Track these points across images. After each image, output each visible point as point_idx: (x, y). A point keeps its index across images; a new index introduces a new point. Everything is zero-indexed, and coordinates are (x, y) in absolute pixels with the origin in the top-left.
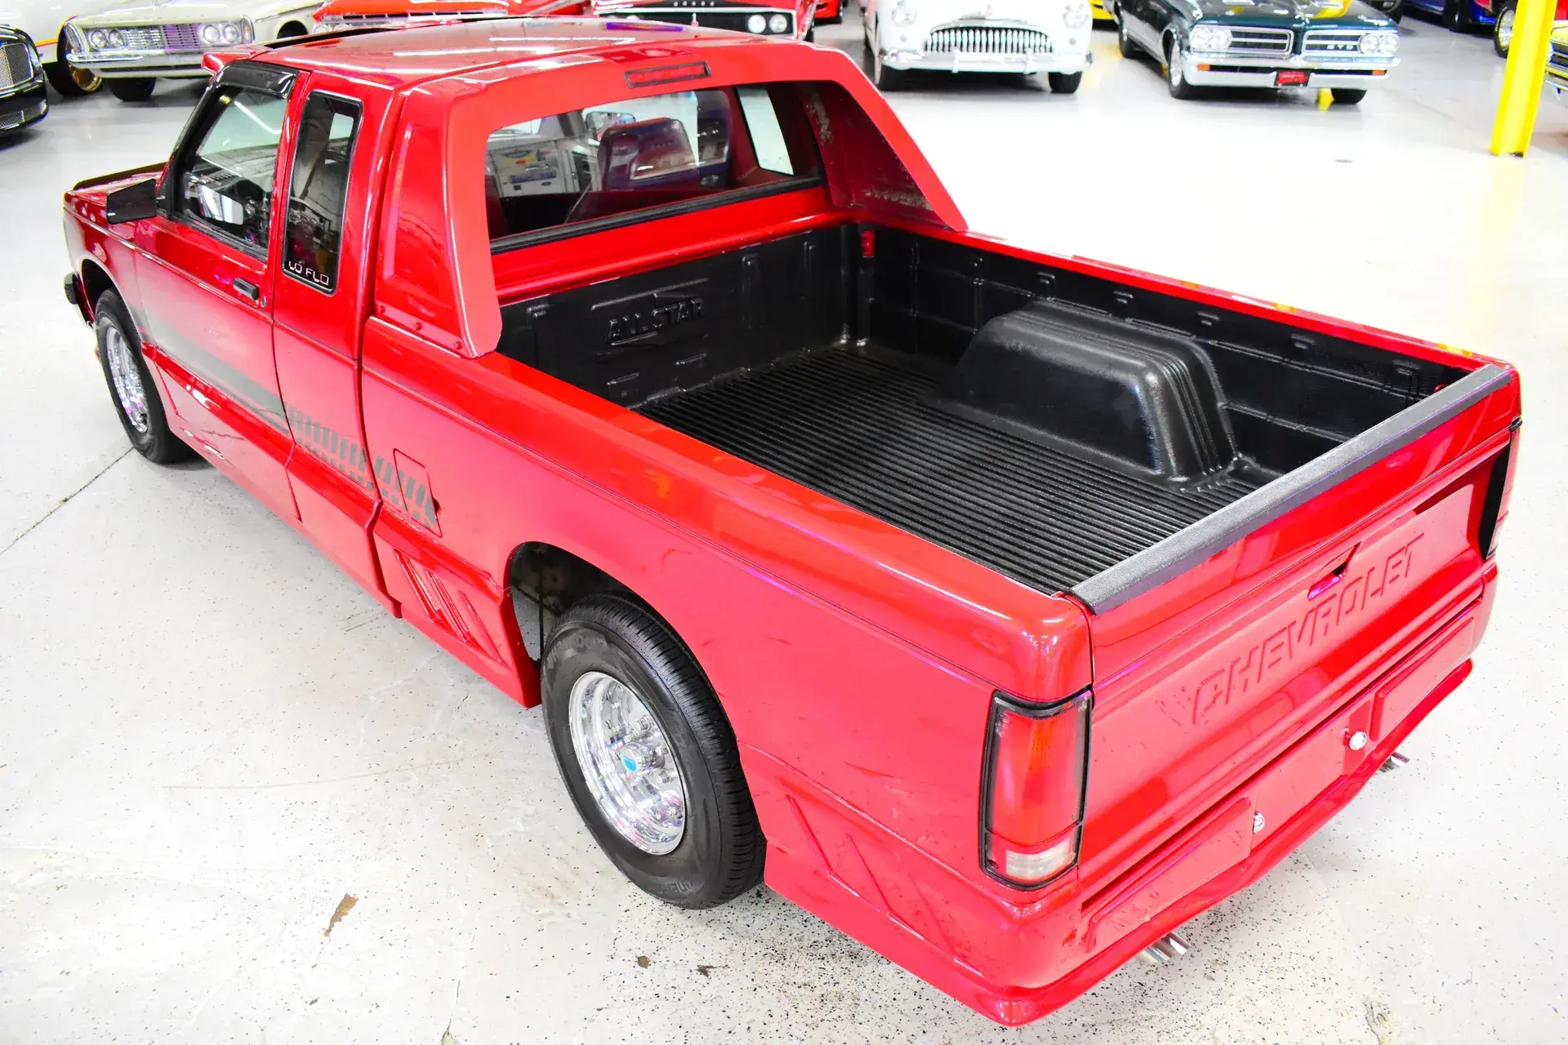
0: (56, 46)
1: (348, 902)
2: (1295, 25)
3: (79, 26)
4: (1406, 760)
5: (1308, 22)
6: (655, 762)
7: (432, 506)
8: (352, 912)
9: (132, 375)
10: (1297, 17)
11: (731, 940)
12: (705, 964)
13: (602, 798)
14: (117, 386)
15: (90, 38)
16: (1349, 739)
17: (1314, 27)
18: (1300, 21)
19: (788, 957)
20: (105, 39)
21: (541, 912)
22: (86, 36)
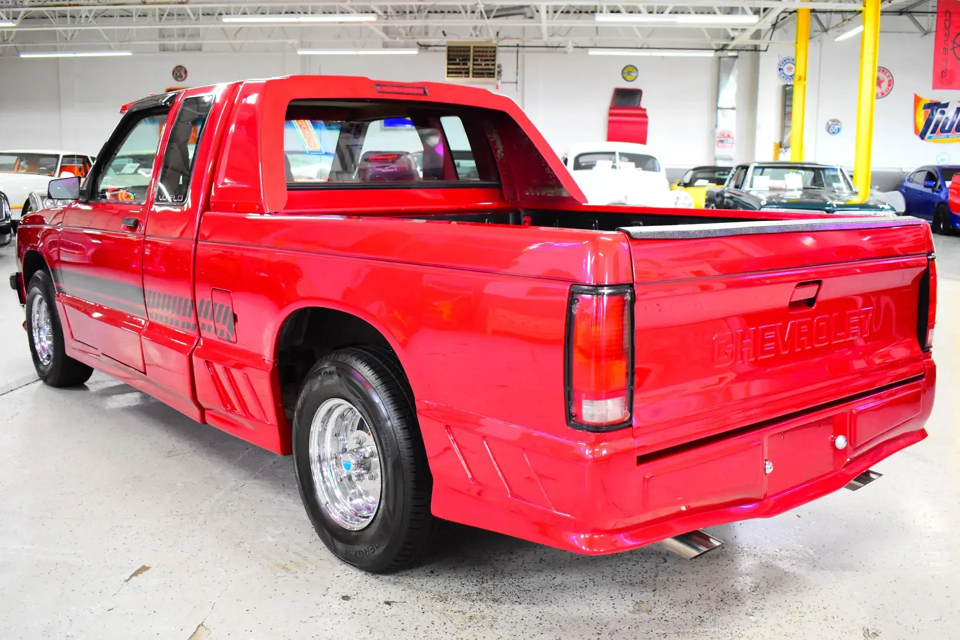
0: (21, 210)
1: (144, 569)
2: (827, 208)
3: (39, 194)
4: (880, 475)
5: (835, 206)
6: (364, 464)
7: (232, 319)
8: (145, 573)
9: (46, 327)
10: (828, 203)
11: (409, 591)
12: (390, 600)
13: (327, 503)
14: (34, 335)
15: (44, 202)
16: (835, 442)
17: (839, 209)
18: (830, 205)
19: (449, 599)
20: (54, 204)
21: (278, 575)
22: (42, 201)
